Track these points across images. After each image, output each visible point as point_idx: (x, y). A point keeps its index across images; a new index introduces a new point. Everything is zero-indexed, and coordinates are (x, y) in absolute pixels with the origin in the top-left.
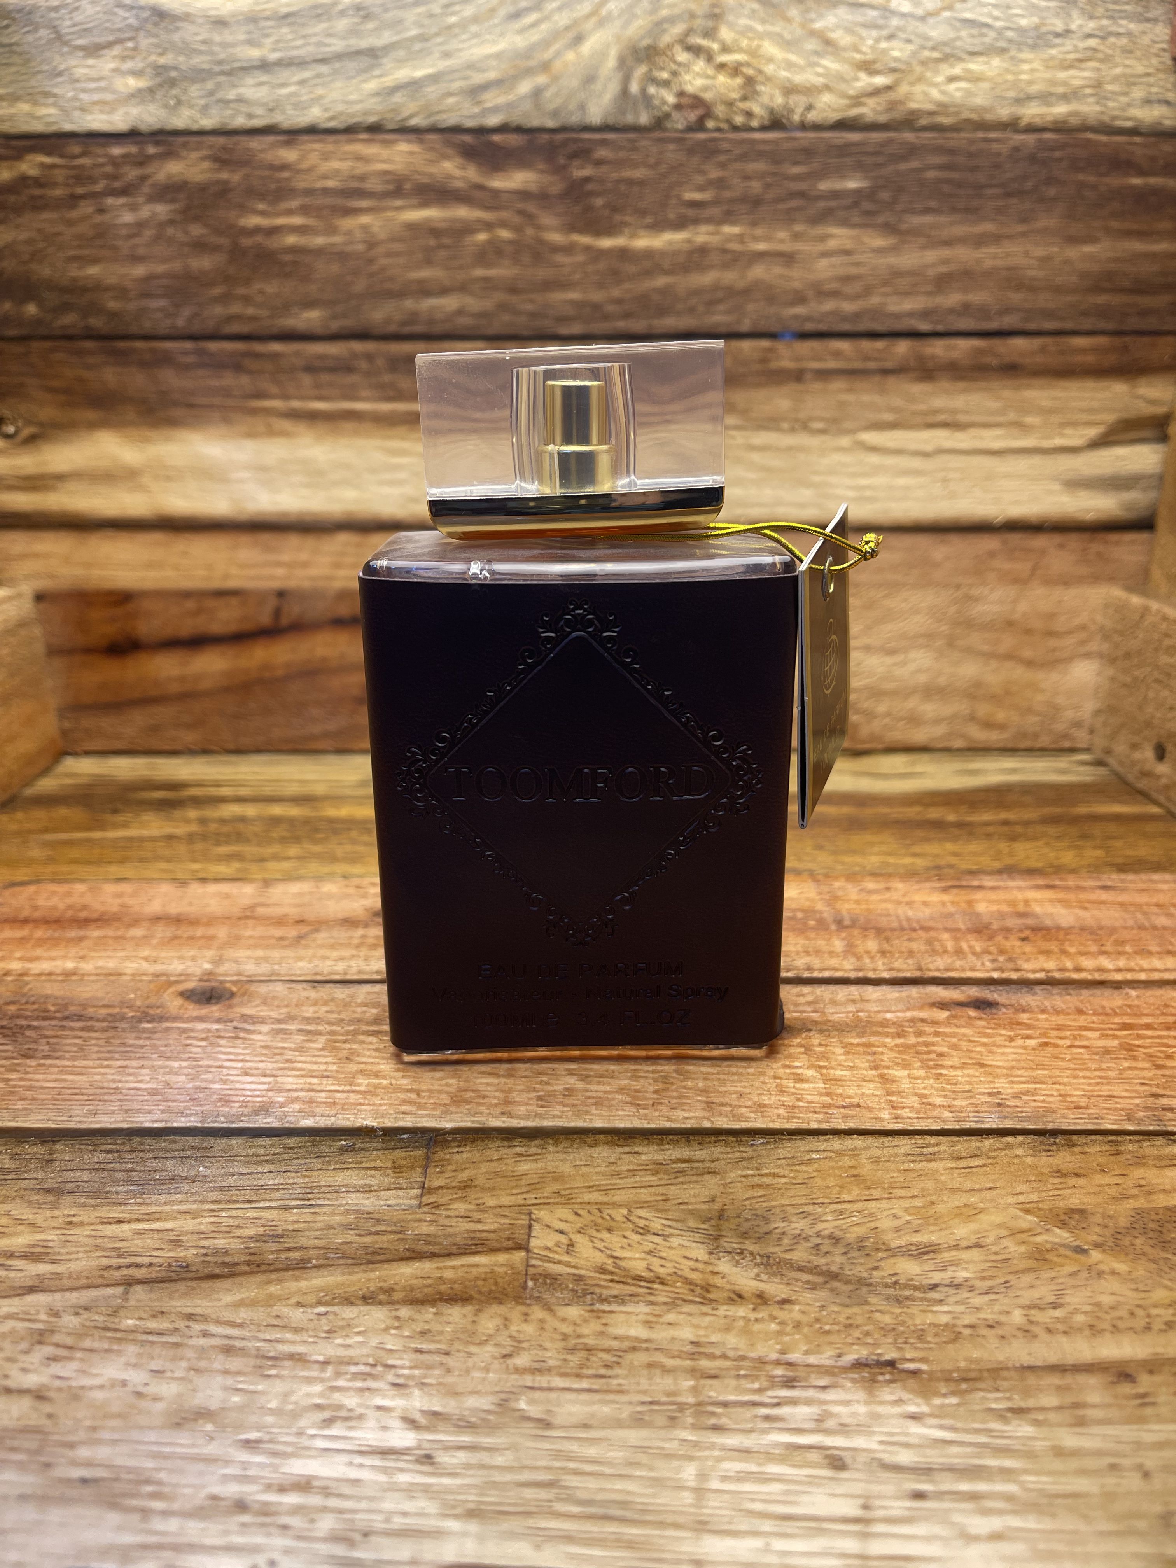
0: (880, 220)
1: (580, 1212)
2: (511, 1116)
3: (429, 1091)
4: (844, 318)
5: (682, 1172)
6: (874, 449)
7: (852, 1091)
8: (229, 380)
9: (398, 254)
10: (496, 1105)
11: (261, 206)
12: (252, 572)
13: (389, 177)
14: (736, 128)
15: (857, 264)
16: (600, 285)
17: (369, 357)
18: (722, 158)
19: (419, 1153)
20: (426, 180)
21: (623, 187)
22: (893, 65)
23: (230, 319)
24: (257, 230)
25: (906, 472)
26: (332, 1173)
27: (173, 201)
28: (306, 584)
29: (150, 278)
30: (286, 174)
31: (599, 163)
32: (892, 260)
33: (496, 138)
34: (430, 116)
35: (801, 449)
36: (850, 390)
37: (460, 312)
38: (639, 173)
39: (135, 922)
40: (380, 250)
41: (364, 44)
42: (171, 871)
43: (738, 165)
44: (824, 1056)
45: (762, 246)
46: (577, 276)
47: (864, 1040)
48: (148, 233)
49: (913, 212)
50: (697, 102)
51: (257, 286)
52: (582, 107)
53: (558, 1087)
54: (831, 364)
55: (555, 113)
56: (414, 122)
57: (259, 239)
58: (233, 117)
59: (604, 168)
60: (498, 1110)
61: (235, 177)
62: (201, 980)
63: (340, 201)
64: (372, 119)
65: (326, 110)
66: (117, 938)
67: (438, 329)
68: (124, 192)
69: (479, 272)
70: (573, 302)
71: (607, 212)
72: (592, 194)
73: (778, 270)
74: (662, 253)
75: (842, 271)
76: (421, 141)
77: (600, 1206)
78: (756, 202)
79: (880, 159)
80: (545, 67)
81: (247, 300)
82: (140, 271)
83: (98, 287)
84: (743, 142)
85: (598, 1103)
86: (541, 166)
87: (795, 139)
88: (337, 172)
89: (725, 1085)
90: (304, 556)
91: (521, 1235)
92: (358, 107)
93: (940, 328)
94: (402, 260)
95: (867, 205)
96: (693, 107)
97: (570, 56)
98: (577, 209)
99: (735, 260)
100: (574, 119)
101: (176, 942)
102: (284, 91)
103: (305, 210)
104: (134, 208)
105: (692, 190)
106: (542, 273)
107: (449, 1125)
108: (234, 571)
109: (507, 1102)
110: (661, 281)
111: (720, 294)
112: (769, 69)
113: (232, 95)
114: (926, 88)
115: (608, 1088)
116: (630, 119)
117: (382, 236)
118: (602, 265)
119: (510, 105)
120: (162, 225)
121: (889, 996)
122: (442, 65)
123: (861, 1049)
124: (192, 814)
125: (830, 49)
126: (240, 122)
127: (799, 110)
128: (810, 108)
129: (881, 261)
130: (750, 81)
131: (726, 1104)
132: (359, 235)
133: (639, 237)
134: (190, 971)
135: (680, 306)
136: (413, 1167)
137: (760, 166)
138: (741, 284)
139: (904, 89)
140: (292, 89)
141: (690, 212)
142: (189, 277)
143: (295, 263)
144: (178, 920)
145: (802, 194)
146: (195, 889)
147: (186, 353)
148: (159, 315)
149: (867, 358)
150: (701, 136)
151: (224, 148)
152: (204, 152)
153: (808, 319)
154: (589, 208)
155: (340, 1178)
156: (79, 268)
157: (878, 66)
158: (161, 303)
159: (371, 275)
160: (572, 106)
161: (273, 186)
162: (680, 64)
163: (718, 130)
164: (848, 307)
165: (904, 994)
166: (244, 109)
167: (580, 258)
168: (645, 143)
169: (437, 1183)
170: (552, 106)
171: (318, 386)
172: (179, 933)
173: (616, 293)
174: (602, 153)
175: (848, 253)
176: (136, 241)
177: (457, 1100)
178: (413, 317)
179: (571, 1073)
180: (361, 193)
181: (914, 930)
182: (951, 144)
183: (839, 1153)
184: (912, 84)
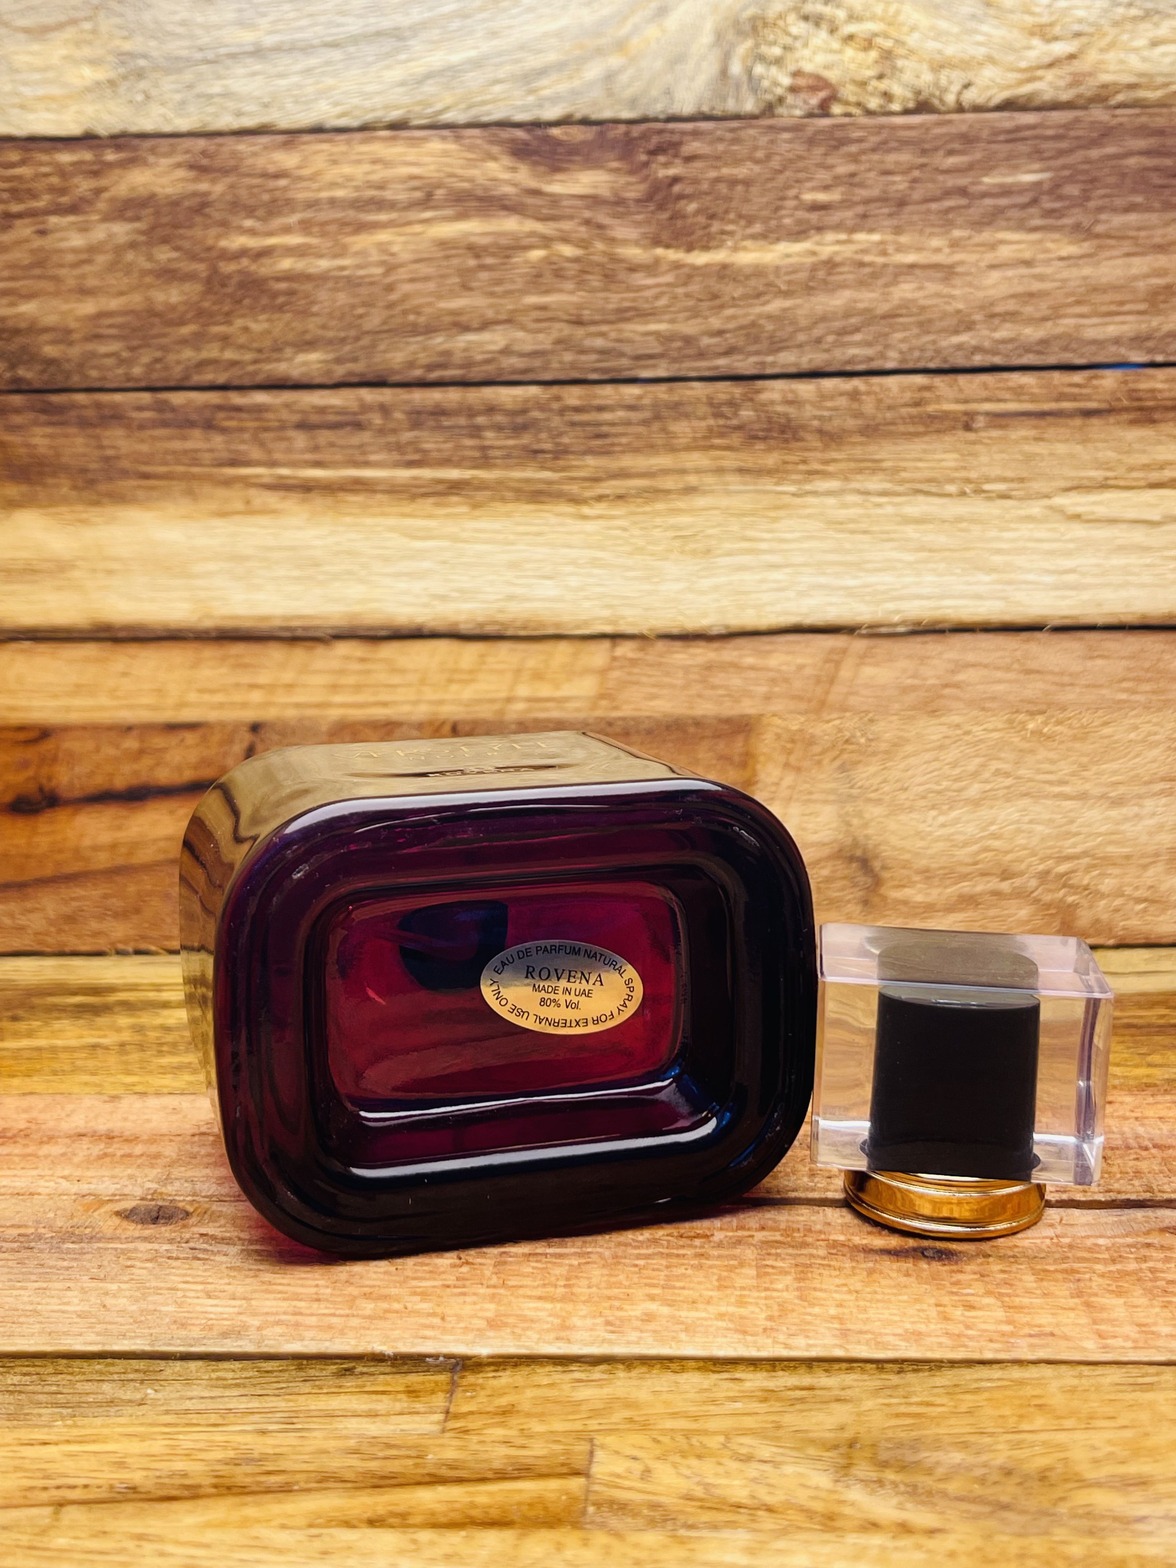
0: (1067, 221)
1: (660, 1438)
2: (569, 1341)
3: (456, 1315)
4: (1028, 350)
5: (802, 1400)
6: (1077, 517)
7: (1045, 1319)
8: (196, 441)
9: (426, 279)
10: (548, 1331)
11: (249, 223)
12: (219, 698)
13: (416, 183)
14: (869, 113)
15: (1041, 278)
16: (694, 313)
17: (384, 410)
18: (853, 148)
19: (443, 1378)
20: (466, 185)
21: (723, 188)
22: (1076, 27)
23: (202, 365)
24: (243, 253)
25: (1122, 549)
26: (323, 1398)
27: (137, 219)
28: (291, 713)
29: (101, 315)
30: (282, 182)
31: (689, 159)
32: (1087, 271)
33: (555, 132)
34: (470, 107)
35: (973, 521)
36: (1037, 439)
37: (506, 351)
38: (742, 171)
39: (51, 1139)
40: (402, 274)
41: (386, 23)
42: (97, 1085)
43: (876, 157)
44: (1006, 1283)
45: (910, 258)
46: (663, 302)
47: (1064, 1266)
48: (101, 259)
49: (1115, 210)
50: (818, 83)
51: (239, 322)
52: (668, 92)
53: (636, 1311)
54: (1012, 406)
55: (633, 102)
56: (449, 117)
57: (245, 262)
58: (216, 115)
59: (698, 164)
60: (552, 1335)
61: (217, 188)
62: (142, 1199)
63: (351, 214)
64: (395, 115)
65: (336, 104)
66: (25, 1156)
67: (475, 374)
68: (73, 209)
69: (532, 299)
70: (657, 334)
71: (702, 220)
72: (680, 197)
73: (932, 287)
74: (777, 269)
75: (1020, 289)
76: (458, 138)
77: (687, 1434)
78: (902, 203)
79: (1064, 145)
80: (620, 46)
81: (225, 340)
82: (88, 307)
83: (34, 329)
84: (882, 127)
85: (688, 1329)
86: (615, 164)
87: (950, 122)
88: (349, 179)
89: (865, 1310)
90: (288, 677)
91: (579, 1462)
92: (378, 101)
93: (1160, 358)
94: (431, 286)
95: (1048, 204)
96: (813, 89)
97: (652, 32)
98: (665, 216)
99: (874, 276)
100: (658, 108)
101: (108, 1159)
102: (283, 82)
103: (306, 227)
104: (84, 229)
105: (813, 189)
106: (615, 300)
107: (483, 1350)
108: (192, 697)
109: (564, 1327)
110: (775, 305)
111: (853, 320)
112: (912, 40)
113: (216, 89)
114: (1122, 55)
115: (704, 1315)
116: (731, 106)
117: (405, 256)
118: (694, 287)
119: (574, 93)
120: (119, 250)
121: (1103, 1220)
122: (486, 47)
123: (1060, 1276)
124: (124, 1021)
125: (992, 11)
126: (227, 121)
127: (955, 88)
128: (967, 86)
129: (1074, 273)
130: (887, 55)
131: (866, 1332)
132: (375, 257)
133: (745, 249)
134: (126, 1191)
135: (801, 337)
136: (433, 1392)
137: (905, 157)
138: (884, 308)
139: (1092, 56)
140: (295, 79)
141: (814, 217)
142: (152, 312)
143: (291, 293)
144: (110, 1137)
145: (963, 192)
146: (130, 1105)
147: (140, 408)
148: (110, 361)
149: (1061, 397)
150: (825, 122)
151: (204, 153)
152: (179, 158)
153: (977, 349)
154: (677, 216)
155: (335, 1403)
156: (13, 304)
157: (1057, 30)
158: (114, 347)
159: (390, 306)
160: (654, 93)
161: (266, 197)
162: (796, 38)
163: (848, 115)
164: (1032, 333)
165: (1124, 1218)
166: (231, 105)
167: (668, 278)
168: (752, 132)
169: (465, 1409)
170: (628, 93)
171: (316, 449)
172: (110, 1150)
173: (715, 323)
174: (693, 147)
175: (1028, 263)
176: (87, 269)
177: (494, 1324)
178: (445, 359)
179: (652, 1298)
180: (380, 205)
181: (1146, 1149)
182: (1160, 122)
183: (1021, 1383)
184: (1102, 50)
